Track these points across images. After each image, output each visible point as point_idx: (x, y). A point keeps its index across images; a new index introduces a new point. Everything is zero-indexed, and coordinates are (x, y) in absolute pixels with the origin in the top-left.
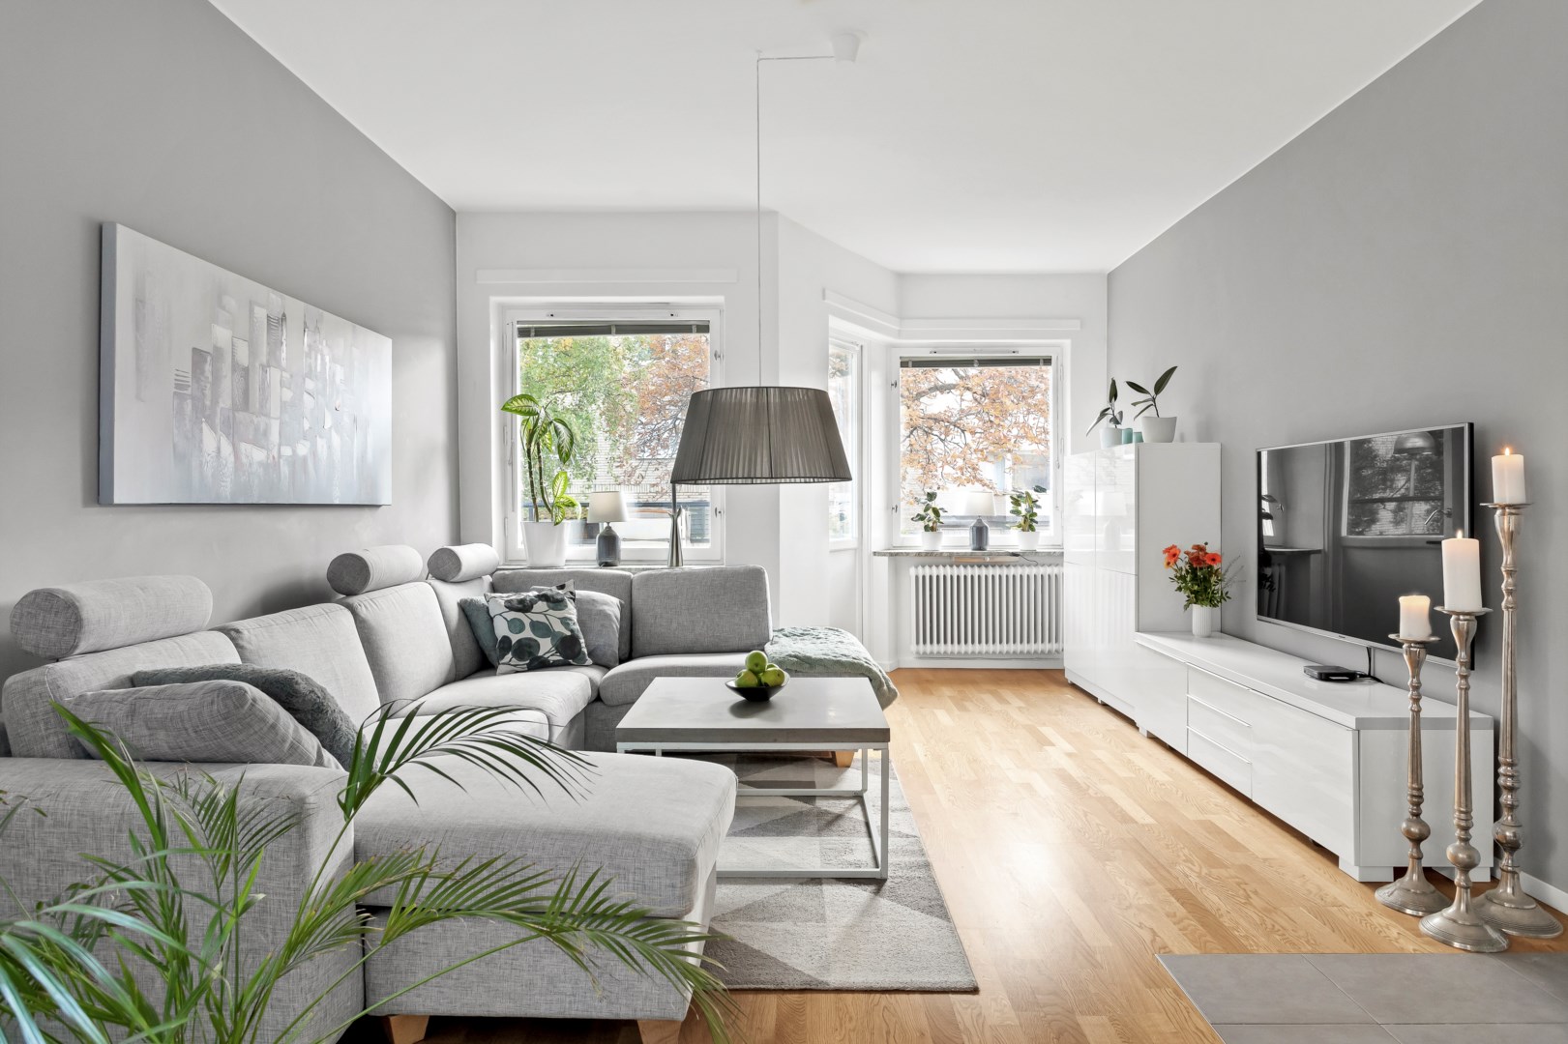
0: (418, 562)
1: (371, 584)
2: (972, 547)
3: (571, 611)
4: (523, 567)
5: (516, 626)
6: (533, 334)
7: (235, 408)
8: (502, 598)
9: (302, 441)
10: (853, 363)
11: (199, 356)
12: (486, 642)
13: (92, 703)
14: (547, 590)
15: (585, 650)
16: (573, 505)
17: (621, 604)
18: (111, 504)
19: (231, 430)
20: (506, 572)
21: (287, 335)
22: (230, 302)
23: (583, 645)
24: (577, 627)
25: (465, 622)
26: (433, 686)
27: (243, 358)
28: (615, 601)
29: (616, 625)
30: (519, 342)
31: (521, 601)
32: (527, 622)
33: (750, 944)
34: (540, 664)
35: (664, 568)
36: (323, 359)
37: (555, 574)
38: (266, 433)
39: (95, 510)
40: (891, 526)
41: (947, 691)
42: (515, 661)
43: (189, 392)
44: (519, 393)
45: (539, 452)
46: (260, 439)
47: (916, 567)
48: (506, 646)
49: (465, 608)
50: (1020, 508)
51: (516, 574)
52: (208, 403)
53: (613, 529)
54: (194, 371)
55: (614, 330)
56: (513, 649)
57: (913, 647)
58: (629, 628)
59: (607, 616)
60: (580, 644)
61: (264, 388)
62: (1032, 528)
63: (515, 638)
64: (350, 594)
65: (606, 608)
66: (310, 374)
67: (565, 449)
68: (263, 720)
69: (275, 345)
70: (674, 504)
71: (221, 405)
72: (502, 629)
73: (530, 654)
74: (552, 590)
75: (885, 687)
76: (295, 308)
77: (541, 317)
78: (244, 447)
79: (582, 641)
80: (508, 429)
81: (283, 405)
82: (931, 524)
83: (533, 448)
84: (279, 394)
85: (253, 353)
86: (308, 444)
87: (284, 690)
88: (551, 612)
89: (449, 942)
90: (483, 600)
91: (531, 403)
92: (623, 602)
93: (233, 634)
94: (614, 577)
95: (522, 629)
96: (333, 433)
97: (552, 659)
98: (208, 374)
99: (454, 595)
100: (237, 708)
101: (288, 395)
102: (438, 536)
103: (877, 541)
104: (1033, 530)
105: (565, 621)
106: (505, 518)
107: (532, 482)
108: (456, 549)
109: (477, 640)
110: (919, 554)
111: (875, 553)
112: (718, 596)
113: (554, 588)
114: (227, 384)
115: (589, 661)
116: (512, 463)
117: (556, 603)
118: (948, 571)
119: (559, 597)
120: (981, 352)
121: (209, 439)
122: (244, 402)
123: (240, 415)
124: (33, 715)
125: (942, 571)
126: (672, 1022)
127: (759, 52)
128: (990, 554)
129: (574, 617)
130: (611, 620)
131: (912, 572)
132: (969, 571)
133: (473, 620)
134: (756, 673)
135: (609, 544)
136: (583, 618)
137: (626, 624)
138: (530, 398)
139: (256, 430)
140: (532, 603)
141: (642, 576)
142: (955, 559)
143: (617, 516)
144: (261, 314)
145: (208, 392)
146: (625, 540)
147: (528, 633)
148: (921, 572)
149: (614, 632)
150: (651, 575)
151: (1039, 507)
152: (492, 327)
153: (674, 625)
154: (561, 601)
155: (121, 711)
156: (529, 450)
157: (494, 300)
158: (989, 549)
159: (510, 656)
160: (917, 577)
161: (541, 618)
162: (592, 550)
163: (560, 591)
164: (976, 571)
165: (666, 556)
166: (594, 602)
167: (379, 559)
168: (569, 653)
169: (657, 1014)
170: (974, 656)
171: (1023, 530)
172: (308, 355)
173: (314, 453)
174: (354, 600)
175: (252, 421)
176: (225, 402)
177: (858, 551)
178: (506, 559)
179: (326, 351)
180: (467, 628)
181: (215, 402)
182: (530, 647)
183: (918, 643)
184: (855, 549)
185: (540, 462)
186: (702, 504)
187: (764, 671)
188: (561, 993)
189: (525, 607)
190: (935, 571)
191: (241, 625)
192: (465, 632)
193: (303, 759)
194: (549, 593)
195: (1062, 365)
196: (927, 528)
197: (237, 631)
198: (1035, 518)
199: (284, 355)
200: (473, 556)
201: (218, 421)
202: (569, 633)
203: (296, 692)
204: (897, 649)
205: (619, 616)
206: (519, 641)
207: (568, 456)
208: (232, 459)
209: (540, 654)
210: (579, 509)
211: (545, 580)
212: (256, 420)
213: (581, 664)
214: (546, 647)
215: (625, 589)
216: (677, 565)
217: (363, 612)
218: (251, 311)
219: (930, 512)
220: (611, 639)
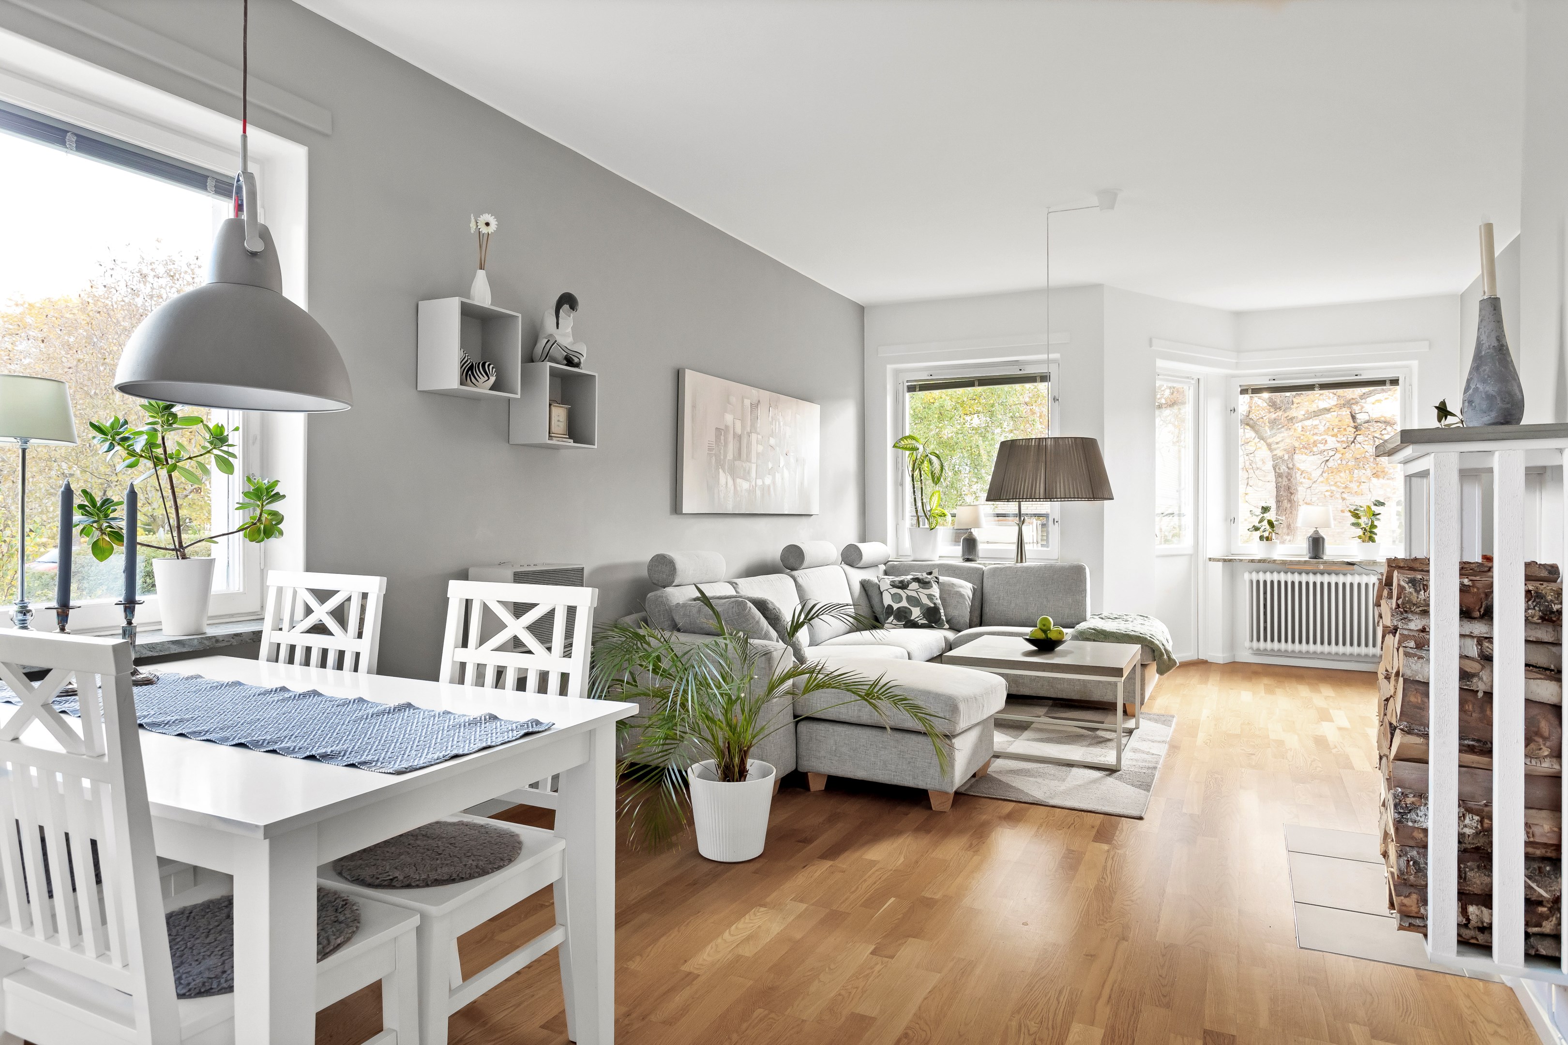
0: (835, 553)
1: (805, 564)
2: (1309, 555)
3: (935, 590)
4: (908, 560)
5: (897, 598)
6: (918, 389)
7: (734, 459)
8: (888, 579)
9: (768, 476)
10: (1190, 394)
11: (719, 432)
12: (878, 609)
13: (682, 607)
14: (919, 575)
15: (944, 618)
16: (945, 515)
17: (973, 587)
18: (681, 514)
19: (733, 473)
20: (895, 563)
21: (761, 411)
22: (733, 399)
23: (943, 614)
24: (939, 601)
25: (864, 593)
26: (841, 632)
27: (739, 430)
28: (970, 585)
29: (968, 603)
30: (908, 395)
31: (901, 582)
32: (904, 596)
33: (1011, 783)
34: (913, 625)
35: (1011, 563)
36: (779, 424)
37: (929, 565)
38: (749, 472)
39: (675, 517)
40: (1229, 536)
41: (1266, 681)
42: (895, 622)
43: (714, 452)
44: (907, 434)
45: (921, 476)
46: (746, 477)
47: (1251, 573)
48: (890, 611)
49: (865, 586)
50: (1359, 521)
51: (901, 564)
52: (722, 457)
53: (974, 533)
54: (716, 441)
55: (977, 383)
56: (894, 613)
57: (1247, 644)
58: (980, 606)
59: (961, 596)
60: (940, 613)
61: (749, 444)
62: (1371, 539)
63: (895, 606)
64: (793, 569)
65: (961, 590)
66: (772, 434)
67: (937, 475)
68: (754, 618)
69: (754, 419)
70: (1020, 514)
71: (728, 458)
72: (887, 600)
73: (905, 617)
74: (923, 576)
75: (1165, 656)
76: (765, 395)
77: (923, 376)
78: (738, 481)
79: (942, 611)
80: (900, 460)
81: (758, 454)
82: (1266, 534)
83: (917, 473)
84: (757, 448)
85: (743, 427)
86: (770, 477)
87: (762, 606)
88: (921, 590)
89: (836, 737)
90: (876, 581)
91: (913, 442)
92: (976, 587)
93: (734, 585)
94: (970, 568)
95: (900, 600)
96: (785, 469)
97: (921, 622)
98: (722, 441)
99: (857, 576)
100: (743, 610)
101: (760, 448)
102: (850, 537)
103: (1215, 547)
104: (1373, 541)
105: (930, 597)
106: (897, 525)
107: (915, 498)
108: (861, 546)
109: (872, 607)
110: (1252, 561)
111: (1210, 559)
112: (1047, 585)
113: (925, 575)
114: (731, 446)
115: (947, 626)
116: (902, 484)
117: (924, 584)
118: (1283, 577)
119: (927, 580)
120: (1322, 376)
121: (724, 478)
122: (739, 455)
123: (737, 463)
124: (659, 611)
125: (1276, 577)
126: (947, 793)
127: (1048, 208)
128: (1325, 563)
129: (937, 595)
130: (964, 598)
131: (1247, 576)
132: (1304, 578)
133: (870, 593)
134: (1045, 632)
135: (970, 545)
136: (944, 596)
137: (977, 603)
138: (913, 438)
139: (745, 470)
140: (909, 583)
141: (990, 569)
142: (1287, 566)
143: (977, 525)
144: (747, 402)
145: (722, 451)
146: (982, 543)
147: (904, 603)
148: (1255, 577)
149: (966, 608)
150: (998, 568)
151: (1379, 519)
152: (888, 387)
153: (1013, 605)
154: (929, 582)
155: (695, 610)
156: (913, 476)
157: (890, 367)
158: (1325, 558)
159: (892, 618)
160: (1252, 582)
161: (914, 594)
162: (958, 550)
163: (929, 576)
164: (1311, 578)
165: (1014, 555)
166: (953, 585)
167: (811, 550)
168: (932, 618)
169: (938, 787)
170: (1308, 655)
171: (1363, 542)
172: (771, 423)
173: (774, 483)
174: (795, 573)
175: (742, 466)
176: (730, 456)
177: (1194, 556)
178: (897, 555)
179: (781, 419)
180: (865, 598)
181: (725, 457)
182: (906, 613)
183: (1252, 640)
184: (1191, 555)
185: (921, 483)
186: (1046, 516)
187: (1050, 630)
188: (889, 770)
189: (903, 586)
190: (1268, 577)
191: (737, 581)
192: (864, 602)
193: (770, 639)
194: (921, 577)
195: (1411, 385)
196: (1261, 538)
197: (736, 584)
198: (1375, 530)
199: (759, 425)
200: (870, 551)
201: (726, 467)
202: (932, 605)
203: (767, 608)
204: (1232, 644)
205: (971, 596)
206: (898, 608)
207: (939, 479)
208: (733, 488)
209: (912, 618)
210: (949, 518)
211: (920, 569)
212: (744, 465)
213: (941, 627)
214: (916, 613)
215: (979, 579)
216: (1021, 562)
217: (800, 580)
218: (743, 402)
219: (1265, 523)
220: (964, 612)
